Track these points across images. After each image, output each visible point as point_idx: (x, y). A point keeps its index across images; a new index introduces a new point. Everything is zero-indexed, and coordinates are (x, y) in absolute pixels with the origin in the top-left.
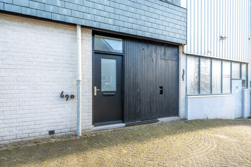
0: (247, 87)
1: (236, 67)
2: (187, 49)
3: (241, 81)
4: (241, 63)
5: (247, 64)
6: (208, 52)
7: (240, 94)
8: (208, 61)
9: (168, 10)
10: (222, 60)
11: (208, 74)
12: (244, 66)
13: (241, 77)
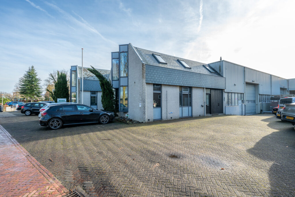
0: (244, 103)
1: (239, 95)
2: (225, 91)
3: (241, 101)
4: (241, 93)
5: (243, 94)
6: (231, 90)
7: (241, 106)
8: (231, 94)
9: (221, 79)
10: (238, 93)
11: (231, 98)
12: (242, 95)
13: (241, 99)
